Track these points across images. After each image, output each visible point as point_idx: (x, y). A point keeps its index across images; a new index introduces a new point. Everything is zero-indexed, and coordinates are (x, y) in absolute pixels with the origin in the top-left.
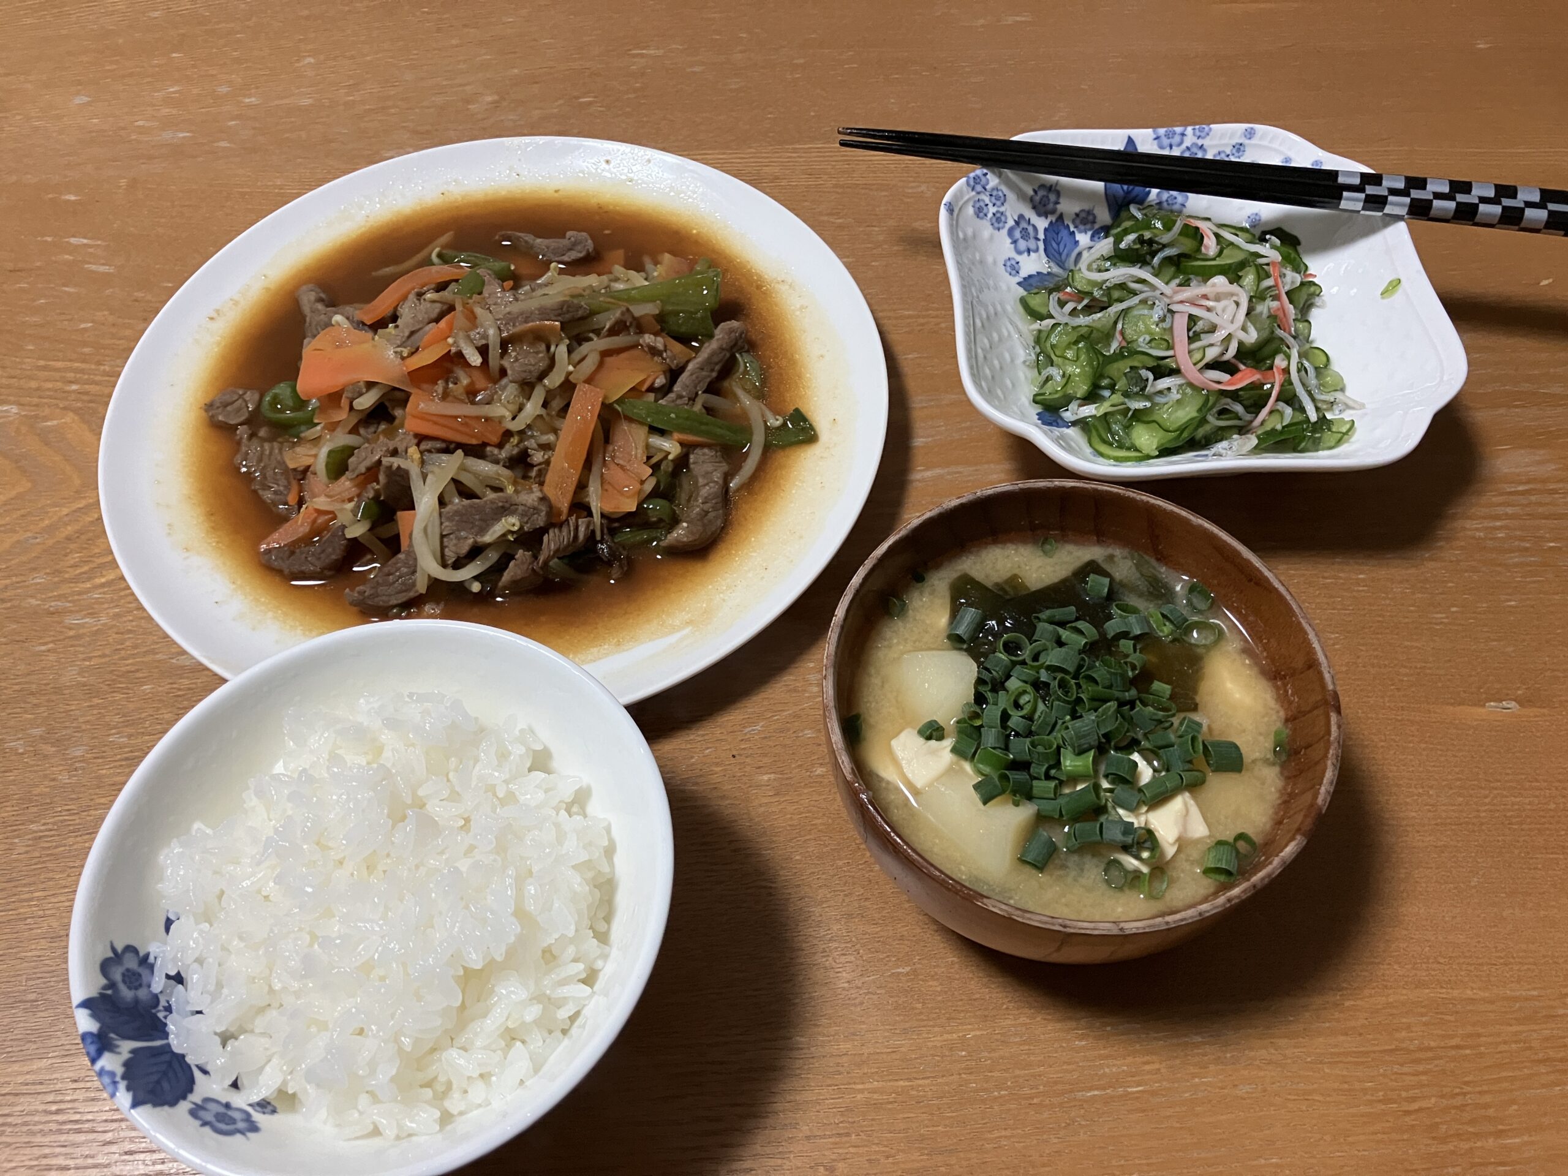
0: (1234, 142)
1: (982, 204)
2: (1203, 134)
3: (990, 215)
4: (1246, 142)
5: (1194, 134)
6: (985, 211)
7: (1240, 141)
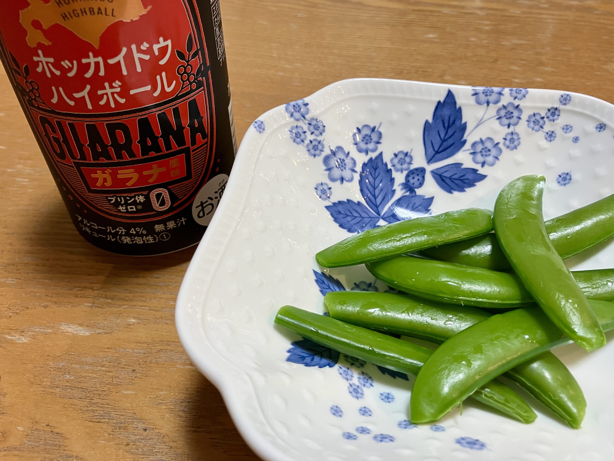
0: (549, 106)
1: (300, 131)
2: (519, 96)
3: (307, 142)
4: (561, 107)
5: (511, 94)
6: (303, 136)
7: (555, 106)
